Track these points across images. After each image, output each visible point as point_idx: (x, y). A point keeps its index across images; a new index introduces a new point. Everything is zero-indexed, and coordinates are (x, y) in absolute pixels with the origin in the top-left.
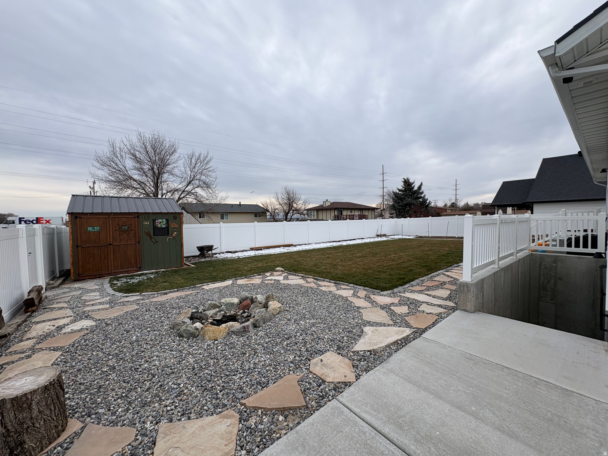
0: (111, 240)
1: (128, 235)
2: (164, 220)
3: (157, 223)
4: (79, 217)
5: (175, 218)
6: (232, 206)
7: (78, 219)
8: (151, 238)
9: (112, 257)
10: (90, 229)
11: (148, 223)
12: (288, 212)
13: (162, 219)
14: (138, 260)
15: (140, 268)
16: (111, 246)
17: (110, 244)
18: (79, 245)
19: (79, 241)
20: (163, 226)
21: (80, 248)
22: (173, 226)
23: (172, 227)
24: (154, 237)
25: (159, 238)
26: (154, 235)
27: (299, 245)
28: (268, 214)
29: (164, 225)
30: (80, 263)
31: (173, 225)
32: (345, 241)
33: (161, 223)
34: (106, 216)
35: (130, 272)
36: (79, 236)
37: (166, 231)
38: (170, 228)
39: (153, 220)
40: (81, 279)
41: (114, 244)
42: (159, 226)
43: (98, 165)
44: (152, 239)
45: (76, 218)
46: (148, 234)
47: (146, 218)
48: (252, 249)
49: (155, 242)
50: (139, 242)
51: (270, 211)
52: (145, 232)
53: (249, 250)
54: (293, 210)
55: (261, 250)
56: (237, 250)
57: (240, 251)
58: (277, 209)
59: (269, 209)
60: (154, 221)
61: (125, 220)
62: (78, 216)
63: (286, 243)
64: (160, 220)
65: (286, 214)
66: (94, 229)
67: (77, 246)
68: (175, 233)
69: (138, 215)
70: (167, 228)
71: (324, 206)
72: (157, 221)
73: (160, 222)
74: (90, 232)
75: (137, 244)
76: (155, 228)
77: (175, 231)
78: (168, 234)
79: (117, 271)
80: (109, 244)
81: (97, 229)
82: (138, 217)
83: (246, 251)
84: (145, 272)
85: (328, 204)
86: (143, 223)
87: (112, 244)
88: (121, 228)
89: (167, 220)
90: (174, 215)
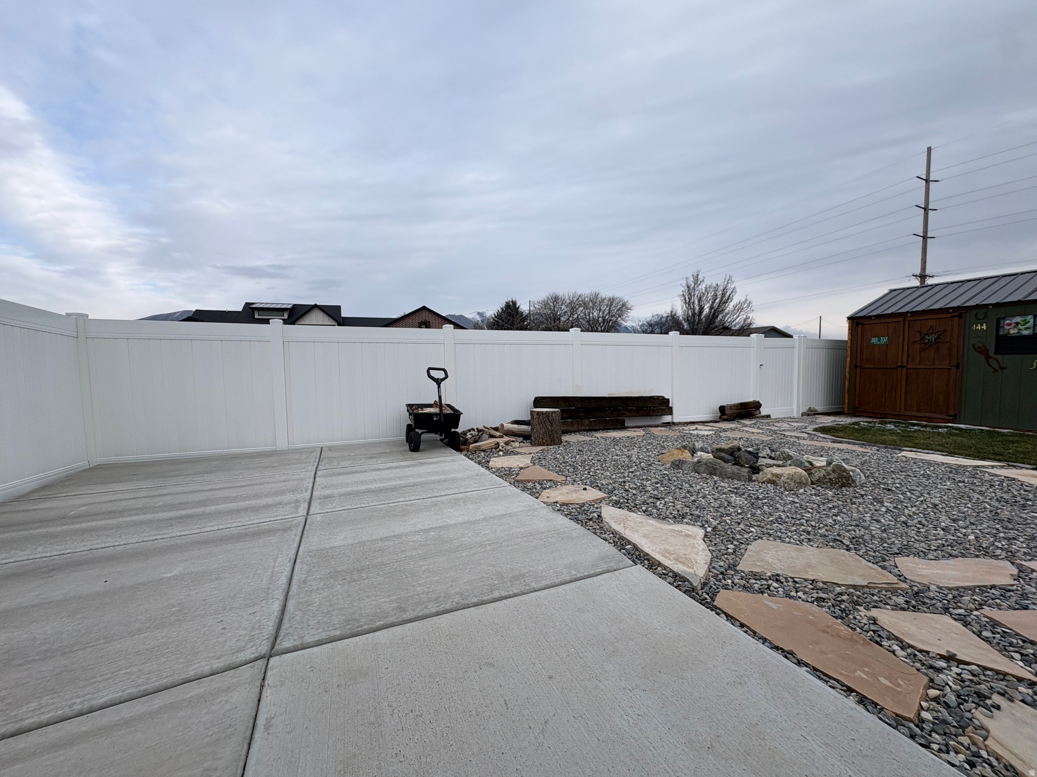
0: (905, 359)
1: (936, 351)
2: (1029, 318)
3: (1009, 325)
4: (860, 324)
7: (860, 326)
8: (988, 358)
9: (903, 390)
10: (874, 340)
11: (984, 327)
13: (1024, 315)
14: (952, 399)
15: (955, 416)
16: (904, 370)
17: (902, 367)
18: (858, 364)
19: (859, 359)
20: (1026, 332)
21: (858, 369)
24: (999, 357)
25: (1008, 360)
26: (997, 353)
30: (857, 392)
34: (901, 319)
35: (935, 420)
36: (859, 351)
40: (857, 414)
41: (909, 366)
42: (1012, 332)
44: (991, 361)
45: (858, 324)
46: (983, 351)
47: (981, 316)
49: (997, 367)
50: (958, 366)
61: (933, 323)
62: (859, 321)
64: (1018, 319)
66: (879, 340)
67: (856, 366)
69: (961, 312)
73: (1017, 324)
74: (874, 345)
75: (954, 370)
79: (909, 413)
80: (899, 366)
81: (884, 340)
82: (960, 316)
86: (970, 327)
87: (905, 366)
88: (923, 339)
89: (1036, 317)
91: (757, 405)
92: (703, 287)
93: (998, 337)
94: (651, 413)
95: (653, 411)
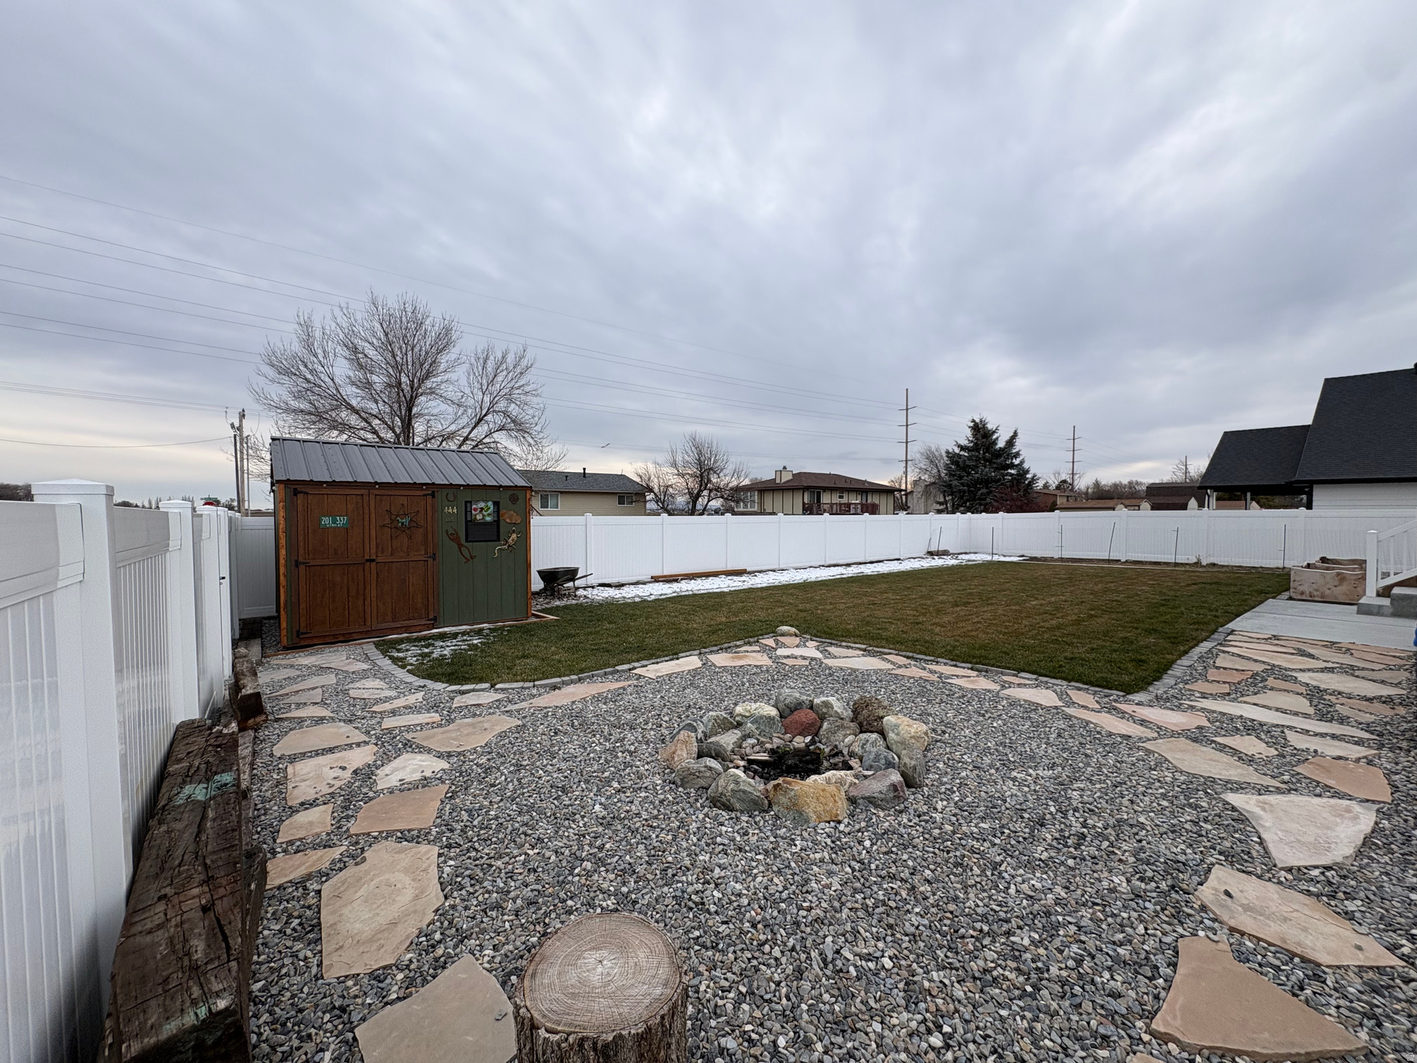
0: (373, 551)
1: (410, 538)
2: (490, 504)
3: (475, 510)
4: (301, 492)
5: (514, 499)
6: (567, 476)
7: (300, 496)
8: (460, 546)
9: (374, 593)
10: (326, 521)
11: (455, 511)
12: (698, 495)
13: (486, 501)
14: (431, 599)
15: (435, 619)
16: (373, 564)
17: (372, 561)
18: (301, 559)
19: (301, 551)
20: (488, 519)
21: (302, 567)
22: (510, 518)
23: (508, 521)
24: (467, 544)
25: (478, 548)
26: (467, 541)
27: (760, 572)
28: (650, 496)
29: (489, 515)
30: (303, 606)
31: (509, 516)
32: (860, 564)
33: (483, 511)
34: (363, 492)
35: (412, 629)
36: (301, 538)
37: (492, 532)
38: (502, 523)
39: (466, 502)
40: (303, 643)
41: (379, 560)
42: (478, 518)
43: (271, 373)
44: (463, 549)
45: (296, 493)
46: (454, 538)
47: (451, 497)
48: (656, 579)
49: (468, 556)
50: (434, 557)
51: (656, 490)
52: (447, 532)
53: (650, 582)
54: (711, 491)
55: (676, 581)
56: (623, 580)
57: (629, 584)
58: (671, 486)
59: (651, 484)
60: (468, 504)
61: (404, 501)
62: (299, 488)
63: (730, 568)
64: (482, 505)
65: (695, 498)
66: (334, 521)
67: (297, 564)
68: (514, 536)
69: (432, 490)
70: (497, 522)
71: (778, 481)
72: (474, 506)
73: (482, 509)
74: (326, 529)
75: (430, 561)
76: (470, 523)
77: (514, 532)
78: (498, 539)
79: (384, 626)
80: (367, 560)
81: (342, 521)
82: (433, 495)
83: (644, 583)
84: (446, 629)
85: (787, 477)
86: (443, 509)
87: (373, 560)
88: (393, 521)
89: (496, 504)
90: (512, 492)
93: (467, 522)
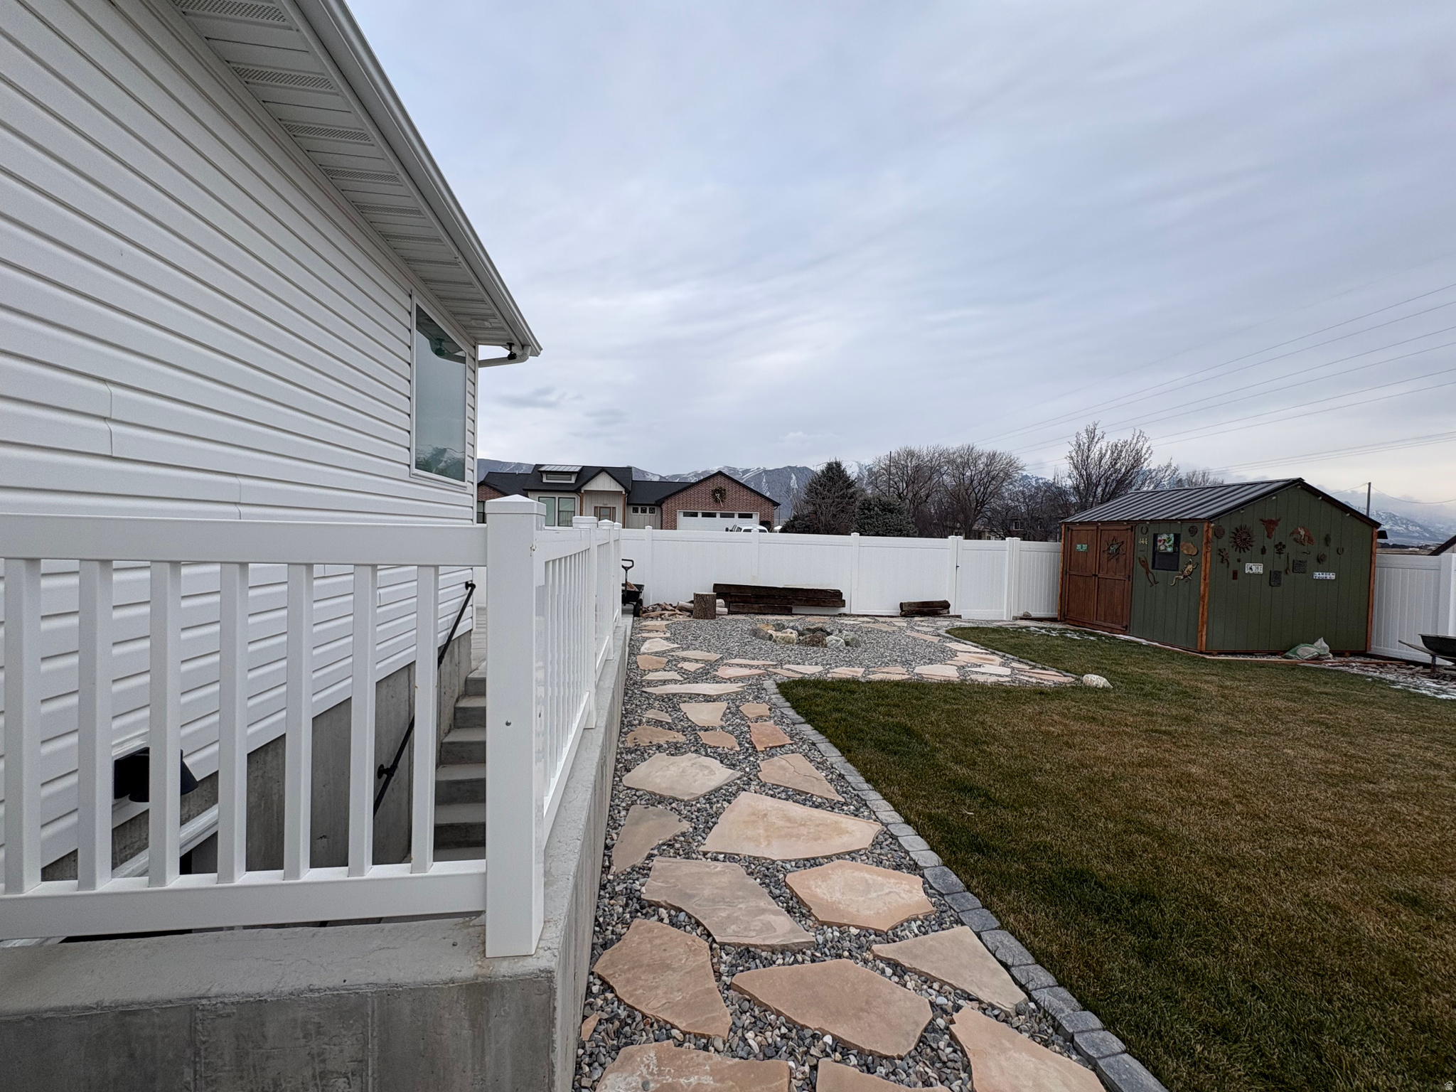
0: (1097, 568)
1: (1117, 562)
2: (1172, 536)
3: (1160, 541)
5: (1193, 532)
7: (1070, 531)
8: (1148, 572)
9: (1095, 598)
11: (1146, 542)
13: (1169, 533)
14: (1125, 611)
15: (1126, 627)
16: (1097, 578)
17: (1096, 575)
18: (1068, 570)
19: (1068, 565)
20: (1170, 550)
21: (1068, 575)
22: (1187, 550)
23: (1185, 552)
24: (1154, 571)
25: (1159, 575)
26: (1153, 567)
29: (1170, 546)
30: (1067, 598)
31: (1187, 548)
33: (1166, 543)
34: (1095, 528)
35: (1115, 631)
36: (1068, 557)
37: (1173, 562)
38: (1180, 554)
41: (1099, 576)
42: (1162, 548)
44: (1149, 574)
45: (1068, 529)
46: (1144, 564)
47: (1144, 531)
49: (1152, 581)
50: (1130, 578)
52: (1139, 558)
60: (1155, 536)
61: (1115, 533)
62: (1071, 526)
64: (1165, 537)
66: (1081, 547)
67: (1066, 572)
68: (1190, 567)
69: (1132, 525)
70: (1176, 552)
72: (1159, 538)
73: (1165, 540)
74: (1078, 552)
75: (1127, 581)
76: (1156, 552)
77: (1190, 563)
78: (1178, 570)
79: (1099, 623)
80: (1093, 575)
81: (1084, 547)
82: (1132, 529)
86: (1138, 540)
88: (1109, 549)
89: (1177, 537)
90: (1191, 525)
91: (945, 605)
92: (1103, 444)
93: (1154, 552)
94: (822, 604)
95: (824, 602)
